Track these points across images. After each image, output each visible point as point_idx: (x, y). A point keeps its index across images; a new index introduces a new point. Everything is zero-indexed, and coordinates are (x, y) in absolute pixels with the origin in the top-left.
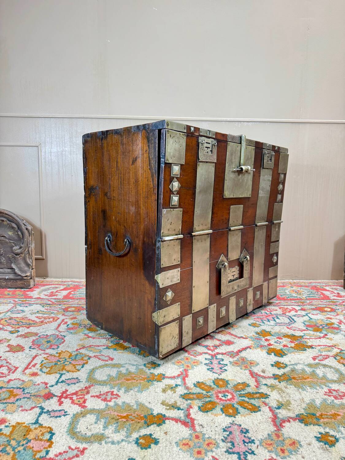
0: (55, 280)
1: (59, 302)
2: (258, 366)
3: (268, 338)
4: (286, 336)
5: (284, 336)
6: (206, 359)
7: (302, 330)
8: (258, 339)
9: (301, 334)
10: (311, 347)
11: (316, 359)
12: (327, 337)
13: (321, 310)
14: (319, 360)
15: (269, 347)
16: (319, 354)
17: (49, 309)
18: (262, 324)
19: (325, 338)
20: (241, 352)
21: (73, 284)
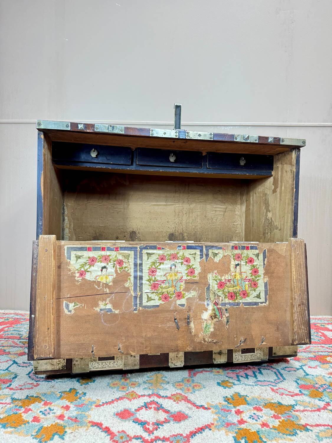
3: (241, 408)
4: (270, 405)
5: (266, 405)
7: (293, 394)
8: (225, 410)
9: (291, 401)
10: (305, 428)
12: (329, 408)
13: (322, 360)
15: (240, 426)
18: (236, 382)
19: (326, 411)
20: (193, 437)
21: (14, 317)
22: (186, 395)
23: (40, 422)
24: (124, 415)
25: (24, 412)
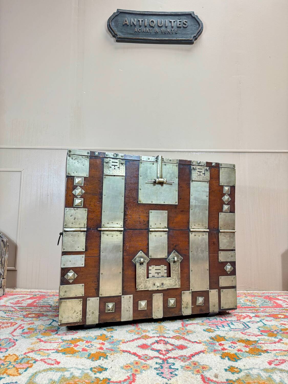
0: (24, 290)
1: (22, 309)
2: (211, 370)
3: (222, 342)
4: (241, 341)
5: (239, 341)
6: (156, 363)
7: (256, 335)
8: (211, 344)
9: (256, 339)
10: (266, 351)
11: (272, 363)
12: (282, 342)
13: (275, 317)
14: (275, 365)
15: (223, 351)
16: (275, 358)
17: (10, 315)
18: (216, 330)
19: (280, 343)
20: (193, 357)
21: (40, 294)
22: (183, 336)
23: (87, 351)
24: (144, 347)
25: (74, 346)
